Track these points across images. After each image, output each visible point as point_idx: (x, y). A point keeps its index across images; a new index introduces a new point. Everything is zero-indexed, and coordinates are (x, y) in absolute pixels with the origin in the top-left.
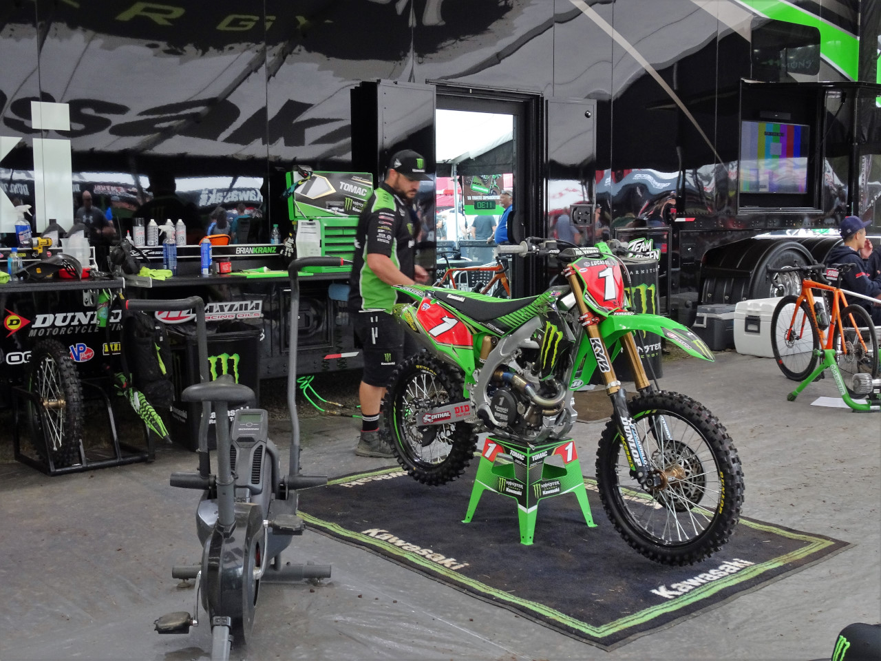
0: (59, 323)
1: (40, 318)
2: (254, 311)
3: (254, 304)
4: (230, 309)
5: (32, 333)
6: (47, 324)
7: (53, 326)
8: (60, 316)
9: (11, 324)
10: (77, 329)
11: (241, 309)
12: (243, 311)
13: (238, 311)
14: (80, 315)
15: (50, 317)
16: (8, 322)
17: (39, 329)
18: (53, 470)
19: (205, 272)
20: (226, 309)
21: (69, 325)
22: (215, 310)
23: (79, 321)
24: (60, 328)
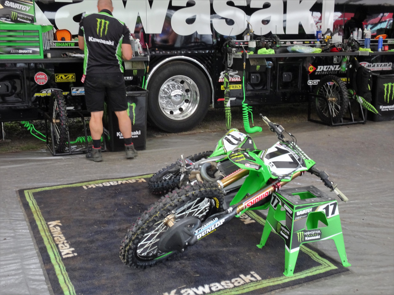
0: (325, 70)
1: (319, 67)
2: (389, 67)
3: (389, 64)
4: (381, 66)
5: (316, 73)
6: (321, 70)
7: (323, 71)
8: (325, 67)
9: (310, 69)
10: (330, 72)
11: (384, 66)
12: (385, 67)
13: (383, 67)
14: (331, 67)
15: (322, 67)
16: (309, 69)
17: (318, 72)
18: (333, 124)
19: (380, 50)
20: (379, 66)
21: (328, 71)
22: (375, 66)
23: (331, 69)
24: (325, 71)
